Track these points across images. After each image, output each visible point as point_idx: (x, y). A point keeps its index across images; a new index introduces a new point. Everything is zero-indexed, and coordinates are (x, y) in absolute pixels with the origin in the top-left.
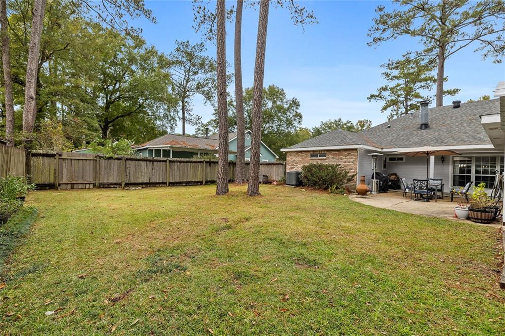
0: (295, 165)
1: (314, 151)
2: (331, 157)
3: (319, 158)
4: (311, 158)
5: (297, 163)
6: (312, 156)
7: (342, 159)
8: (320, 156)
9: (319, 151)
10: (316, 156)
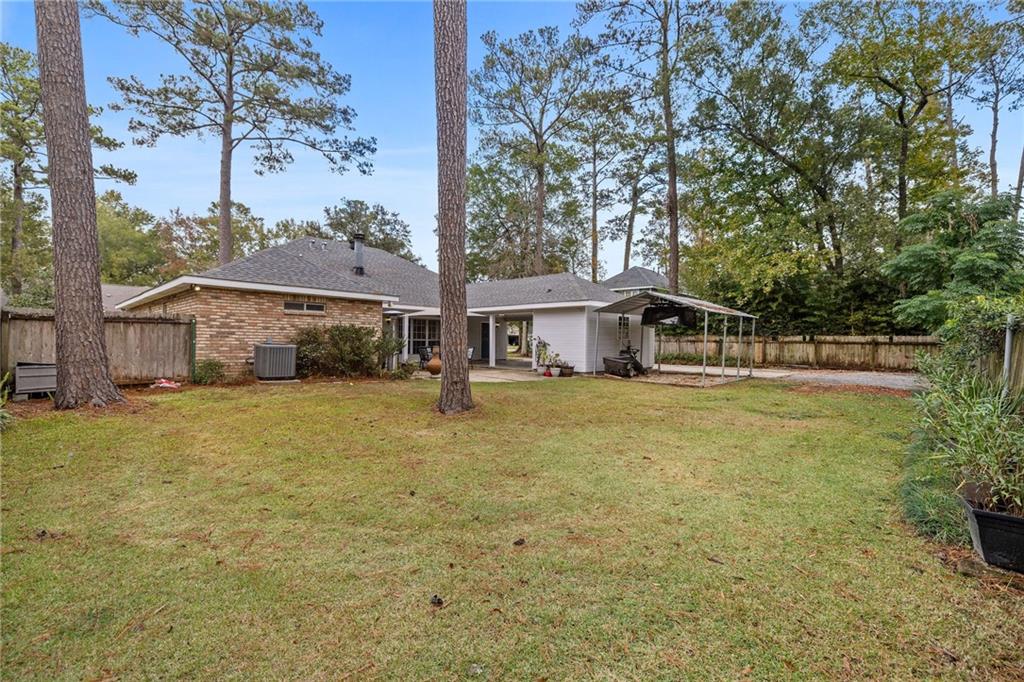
0: (233, 327)
1: (295, 296)
2: (336, 313)
3: (306, 312)
4: (287, 311)
5: (242, 321)
6: (288, 306)
7: (357, 318)
8: (309, 307)
9: (309, 297)
10: (300, 307)
